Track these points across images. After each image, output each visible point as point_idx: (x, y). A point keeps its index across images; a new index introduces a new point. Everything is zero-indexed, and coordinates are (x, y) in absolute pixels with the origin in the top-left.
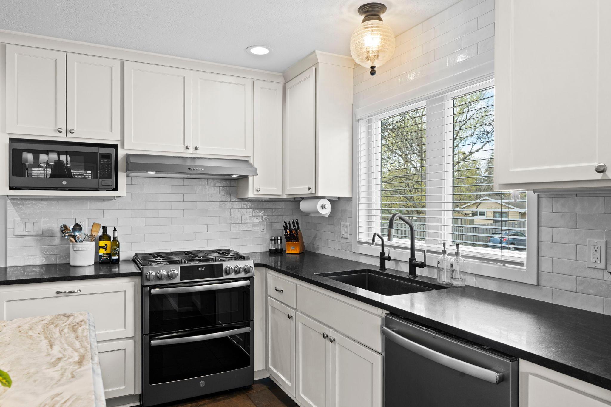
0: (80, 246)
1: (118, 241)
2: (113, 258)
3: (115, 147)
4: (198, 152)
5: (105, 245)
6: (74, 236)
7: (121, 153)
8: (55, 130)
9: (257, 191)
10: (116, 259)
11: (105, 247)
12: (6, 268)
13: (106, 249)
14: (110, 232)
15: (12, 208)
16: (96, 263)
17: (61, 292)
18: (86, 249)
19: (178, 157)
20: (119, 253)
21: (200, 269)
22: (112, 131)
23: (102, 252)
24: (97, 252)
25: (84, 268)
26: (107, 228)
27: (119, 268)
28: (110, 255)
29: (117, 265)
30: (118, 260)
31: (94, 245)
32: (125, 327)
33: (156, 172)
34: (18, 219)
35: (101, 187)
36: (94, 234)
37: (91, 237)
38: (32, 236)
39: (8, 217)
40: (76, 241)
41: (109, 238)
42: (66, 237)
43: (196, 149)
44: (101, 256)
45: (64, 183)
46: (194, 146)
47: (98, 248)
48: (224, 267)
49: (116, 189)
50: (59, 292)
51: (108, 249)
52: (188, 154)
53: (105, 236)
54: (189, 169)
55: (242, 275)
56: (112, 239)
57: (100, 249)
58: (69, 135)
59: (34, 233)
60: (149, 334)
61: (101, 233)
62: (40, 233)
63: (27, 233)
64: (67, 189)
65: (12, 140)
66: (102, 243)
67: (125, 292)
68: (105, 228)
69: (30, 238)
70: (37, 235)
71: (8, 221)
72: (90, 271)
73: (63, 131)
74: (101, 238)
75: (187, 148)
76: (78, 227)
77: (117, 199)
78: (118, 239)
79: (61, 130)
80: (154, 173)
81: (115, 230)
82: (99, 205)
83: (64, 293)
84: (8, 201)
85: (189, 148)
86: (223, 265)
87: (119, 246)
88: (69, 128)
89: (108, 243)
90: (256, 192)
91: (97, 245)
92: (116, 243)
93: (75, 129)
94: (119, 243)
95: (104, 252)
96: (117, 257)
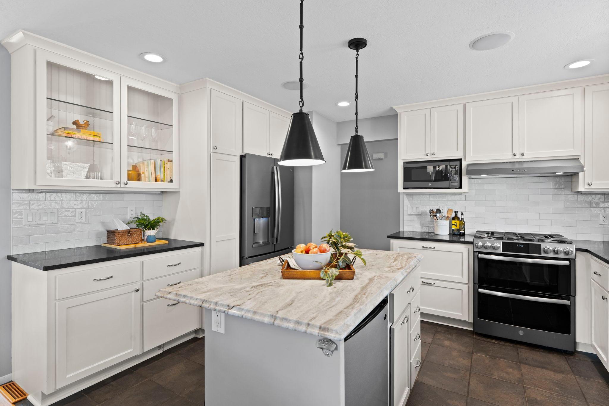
0: (440, 222)
1: (464, 221)
2: (460, 232)
3: (460, 160)
4: (524, 157)
5: (456, 223)
6: (436, 216)
7: (464, 164)
8: (425, 155)
9: (589, 185)
10: (463, 233)
11: (456, 225)
12: (404, 231)
13: (456, 226)
14: (459, 215)
15: (406, 198)
16: (450, 234)
17: (425, 247)
18: (443, 225)
19: (507, 162)
20: (464, 229)
21: (520, 246)
22: (458, 150)
23: (454, 227)
24: (450, 227)
25: (443, 236)
26: (457, 212)
27: (464, 239)
28: (459, 230)
29: (463, 236)
30: (464, 233)
31: (449, 223)
32: (462, 276)
33: (487, 175)
34: (409, 205)
35: (451, 186)
36: (449, 216)
37: (447, 218)
38: (416, 215)
39: (405, 204)
40: (438, 220)
41: (458, 219)
42: (432, 217)
43: (523, 154)
44: (453, 230)
45: (430, 184)
46: (521, 152)
47: (451, 225)
48: (542, 247)
49: (461, 187)
50: (423, 247)
51: (458, 225)
52: (516, 159)
53: (456, 218)
54: (513, 171)
55: (562, 256)
56: (460, 220)
57: (453, 225)
58: (433, 156)
59: (417, 214)
60: (478, 284)
61: (453, 215)
62: (420, 214)
63: (413, 213)
64: (432, 188)
65: (404, 163)
66: (454, 222)
67: (462, 253)
68: (456, 213)
69: (415, 216)
70: (418, 215)
71: (405, 206)
72: (447, 238)
73: (429, 154)
74: (454, 219)
75: (514, 155)
76: (438, 211)
77: (465, 194)
78: (464, 220)
79: (428, 154)
80: (486, 175)
81: (462, 214)
82: (454, 197)
83: (427, 248)
84: (405, 196)
85: (516, 154)
86: (542, 245)
87: (464, 225)
88: (432, 152)
89: (458, 222)
90: (588, 187)
91: (450, 222)
92: (462, 222)
93: (436, 152)
94: (464, 222)
95: (455, 228)
96: (463, 232)
